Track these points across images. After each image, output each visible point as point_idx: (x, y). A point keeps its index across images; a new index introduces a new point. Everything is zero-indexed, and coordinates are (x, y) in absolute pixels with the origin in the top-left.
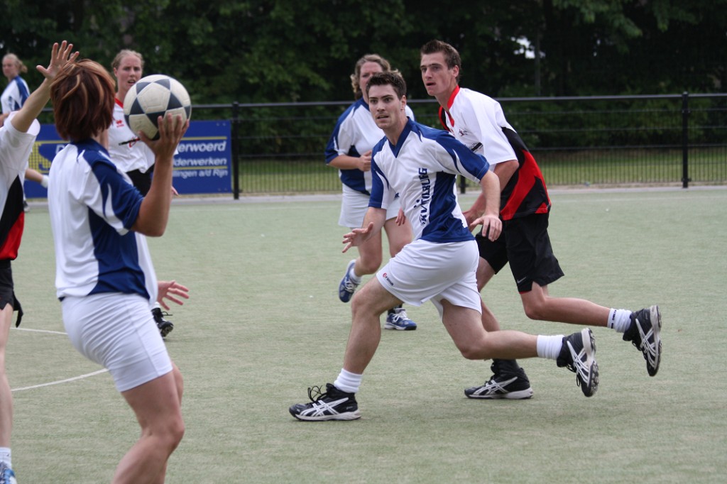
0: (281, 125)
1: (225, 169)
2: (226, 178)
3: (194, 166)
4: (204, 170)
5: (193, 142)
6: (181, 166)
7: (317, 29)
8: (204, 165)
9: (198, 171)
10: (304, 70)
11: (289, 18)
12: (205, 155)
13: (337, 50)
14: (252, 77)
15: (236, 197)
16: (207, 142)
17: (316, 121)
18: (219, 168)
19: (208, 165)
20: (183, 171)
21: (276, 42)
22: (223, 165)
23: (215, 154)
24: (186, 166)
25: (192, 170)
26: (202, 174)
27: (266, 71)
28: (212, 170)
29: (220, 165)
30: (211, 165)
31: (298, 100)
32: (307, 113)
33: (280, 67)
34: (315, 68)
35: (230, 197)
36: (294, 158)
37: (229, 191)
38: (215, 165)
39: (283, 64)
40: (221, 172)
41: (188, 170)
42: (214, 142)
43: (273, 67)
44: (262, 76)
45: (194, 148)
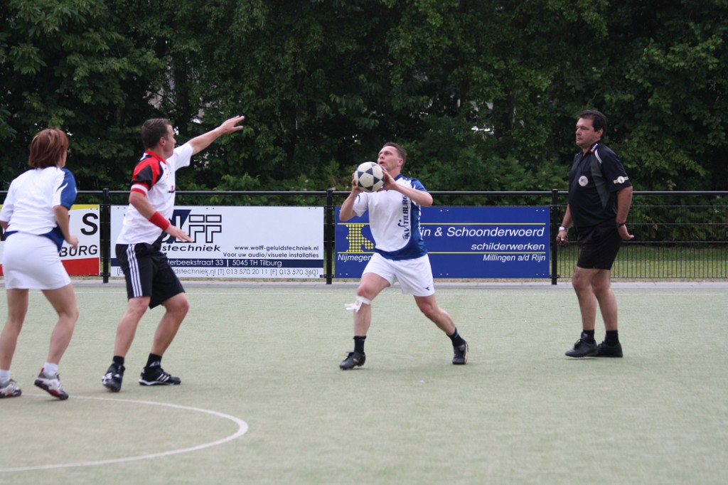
0: (657, 212)
1: (543, 255)
2: (545, 263)
3: (513, 250)
4: (522, 255)
5: (512, 228)
6: (499, 250)
7: (694, 118)
8: (522, 251)
9: (517, 256)
10: (681, 157)
11: (666, 106)
12: (524, 240)
13: (715, 138)
14: (630, 163)
15: (554, 282)
16: (526, 228)
17: (693, 210)
18: (537, 253)
19: (526, 250)
20: (502, 255)
21: (656, 129)
22: (541, 250)
23: (534, 240)
24: (505, 251)
25: (511, 255)
26: (520, 259)
27: (644, 158)
28: (531, 255)
29: (538, 251)
30: (530, 250)
31: (675, 189)
32: (682, 201)
33: (658, 153)
34: (693, 155)
35: (548, 282)
36: (669, 245)
37: (547, 276)
38: (533, 251)
39: (661, 152)
40: (540, 258)
41: (507, 255)
42: (533, 228)
43: (651, 153)
44: (640, 162)
45: (514, 233)
